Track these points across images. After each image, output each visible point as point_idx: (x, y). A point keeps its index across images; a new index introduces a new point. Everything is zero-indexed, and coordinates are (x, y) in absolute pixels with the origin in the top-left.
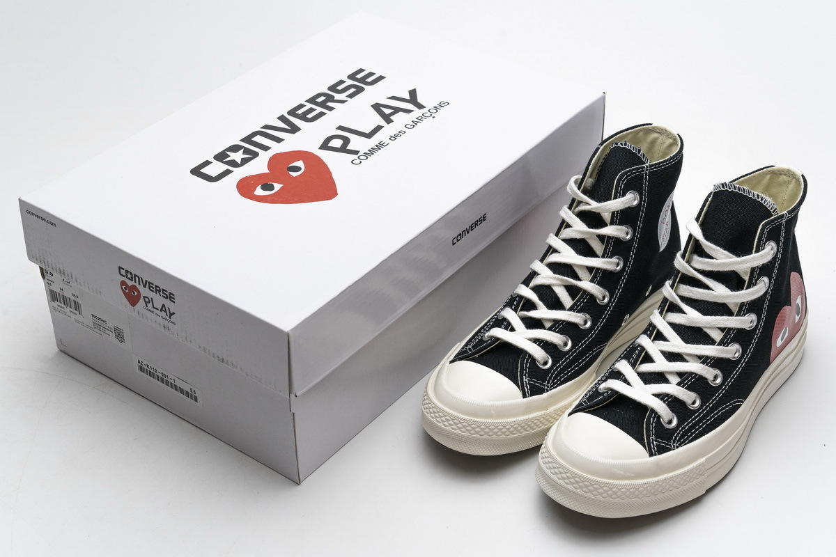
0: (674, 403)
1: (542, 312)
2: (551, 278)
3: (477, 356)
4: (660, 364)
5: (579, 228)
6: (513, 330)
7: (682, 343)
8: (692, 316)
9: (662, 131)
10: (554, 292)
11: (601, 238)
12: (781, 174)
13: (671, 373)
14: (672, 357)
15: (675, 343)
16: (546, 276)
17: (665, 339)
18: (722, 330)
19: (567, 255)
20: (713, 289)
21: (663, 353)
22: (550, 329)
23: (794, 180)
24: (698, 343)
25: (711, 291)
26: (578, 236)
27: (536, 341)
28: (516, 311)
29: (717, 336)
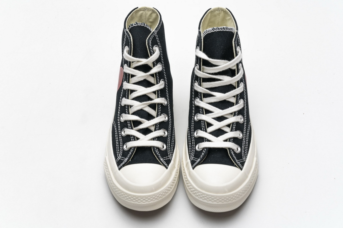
0: (235, 140)
1: (146, 124)
2: (141, 105)
3: (130, 160)
4: (217, 125)
5: (140, 75)
6: (138, 139)
7: (221, 110)
8: (219, 96)
9: (145, 9)
10: (145, 111)
11: (152, 75)
12: (215, 11)
13: (224, 127)
14: (220, 119)
15: (218, 112)
16: (137, 106)
17: (211, 112)
18: (234, 96)
19: (142, 91)
20: (223, 79)
21: (214, 119)
22: (155, 130)
23: (222, 12)
24: (228, 108)
25: (222, 81)
26: (142, 79)
27: (153, 139)
28: (132, 129)
29: (233, 100)
